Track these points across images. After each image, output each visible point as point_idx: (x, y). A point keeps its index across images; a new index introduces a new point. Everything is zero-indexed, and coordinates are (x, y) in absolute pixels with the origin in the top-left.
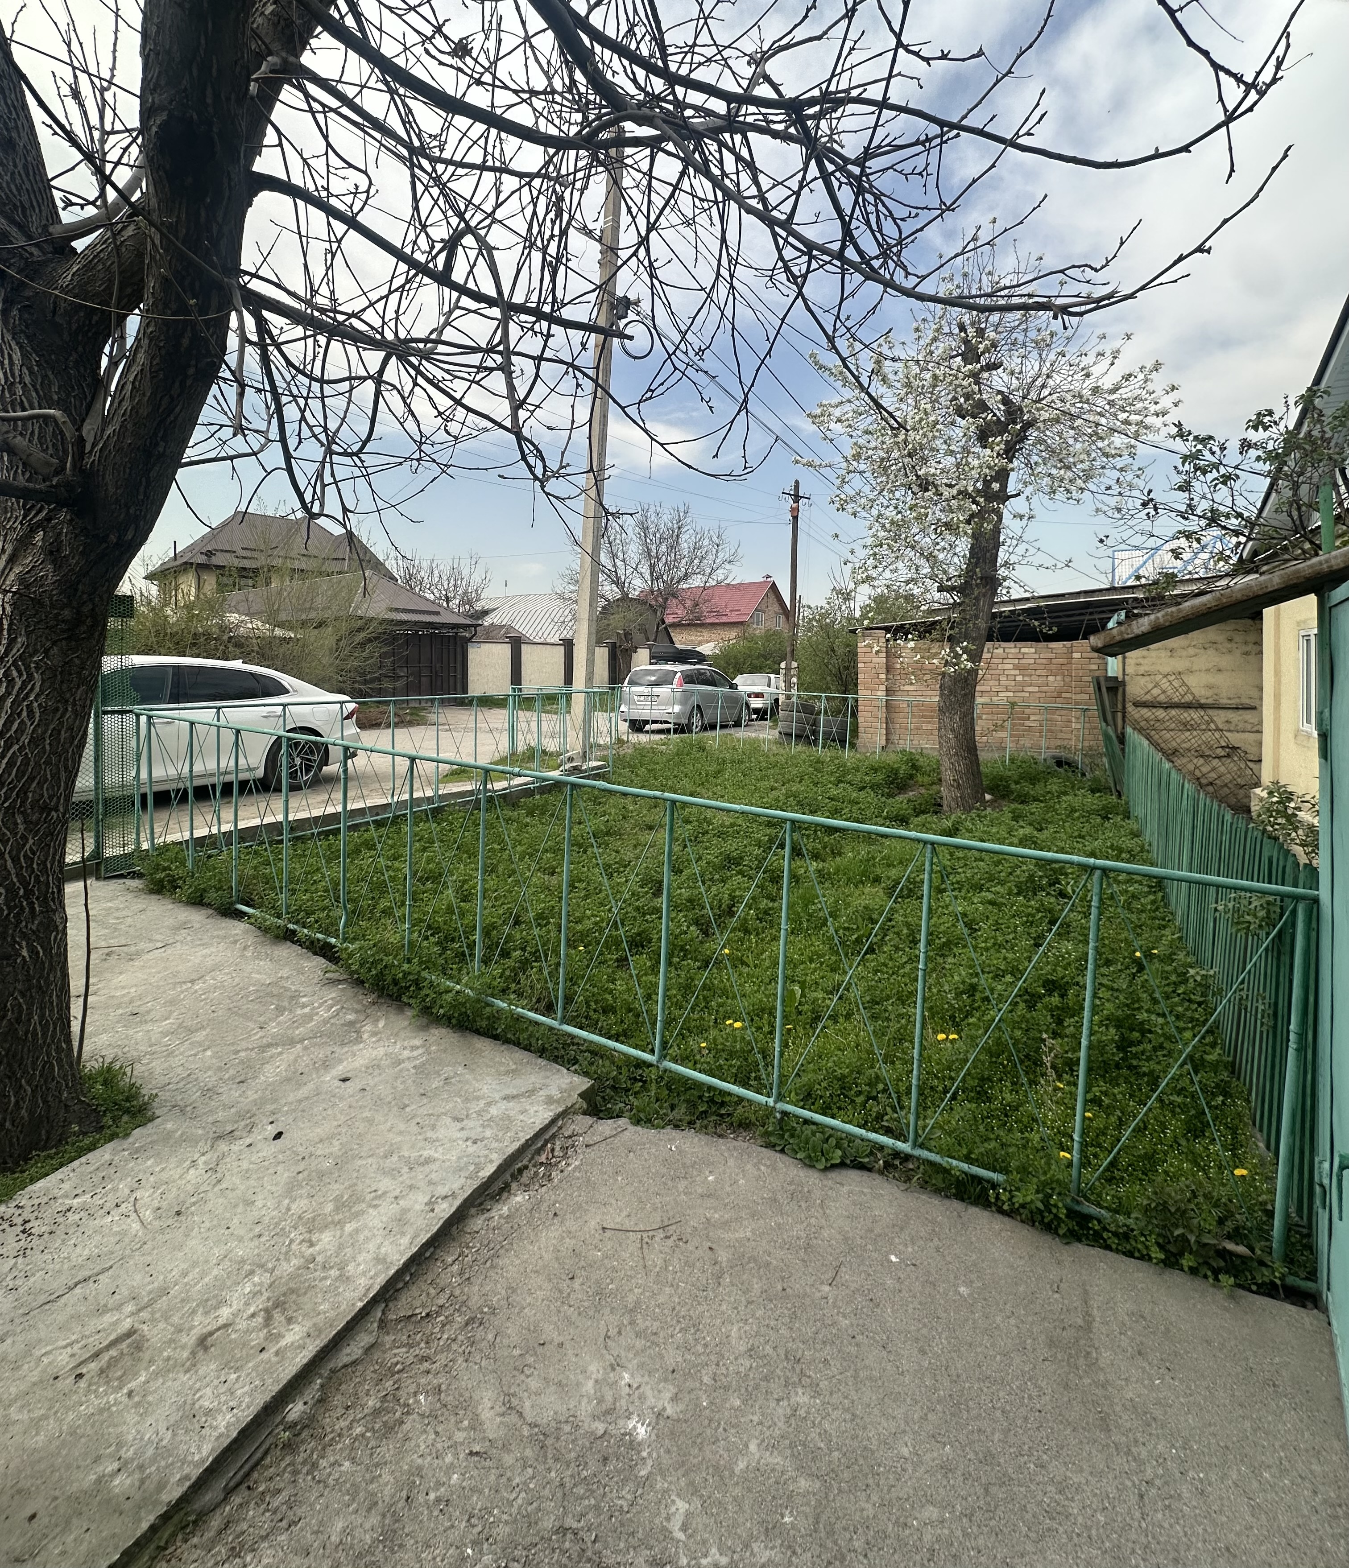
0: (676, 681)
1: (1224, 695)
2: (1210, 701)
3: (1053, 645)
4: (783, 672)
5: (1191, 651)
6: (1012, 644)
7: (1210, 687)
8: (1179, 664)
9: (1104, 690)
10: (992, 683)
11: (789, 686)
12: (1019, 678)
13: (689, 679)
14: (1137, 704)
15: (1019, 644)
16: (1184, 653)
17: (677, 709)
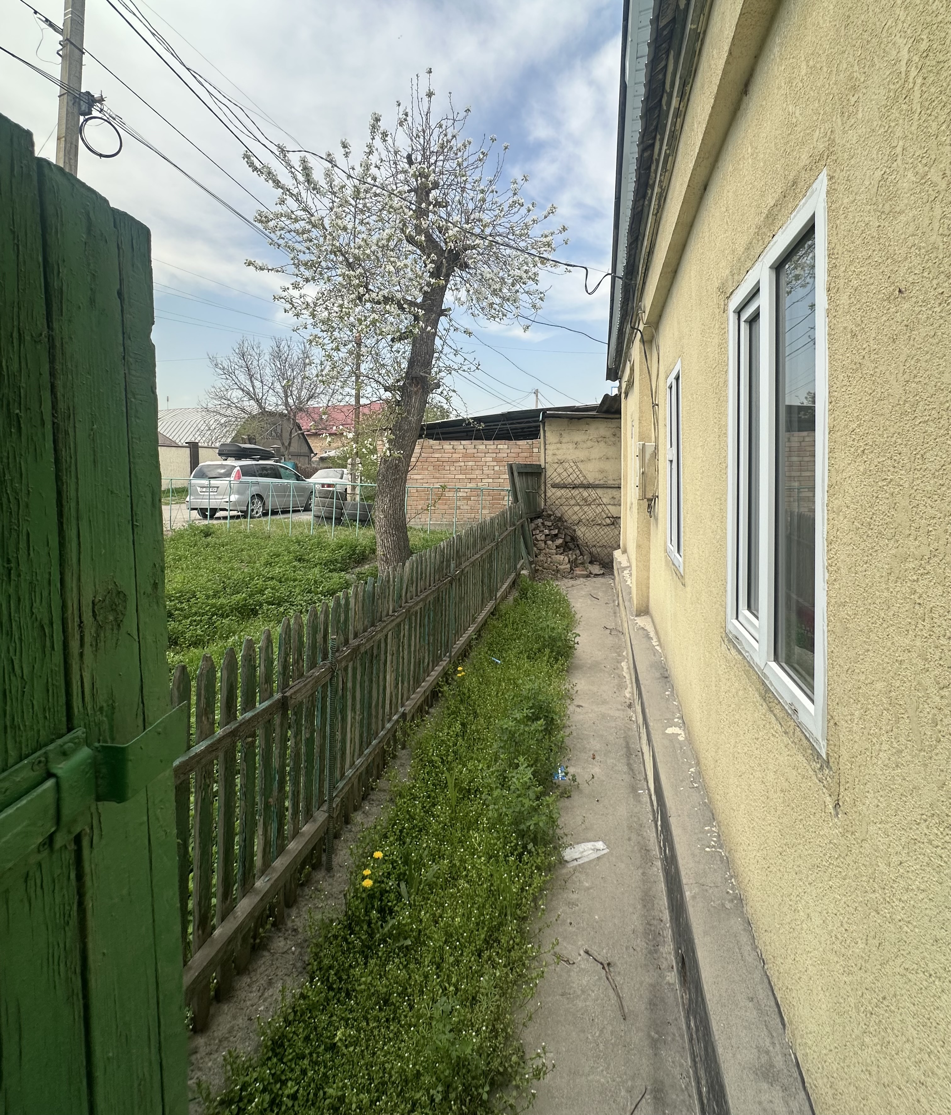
0: (234, 474)
1: (610, 477)
2: (602, 482)
3: (520, 442)
4: (349, 466)
5: (589, 444)
6: (491, 442)
7: (602, 471)
8: (581, 454)
9: (516, 474)
10: (477, 472)
11: (354, 479)
12: (497, 468)
13: (246, 472)
14: (555, 486)
15: (496, 442)
16: (585, 446)
17: (234, 498)
